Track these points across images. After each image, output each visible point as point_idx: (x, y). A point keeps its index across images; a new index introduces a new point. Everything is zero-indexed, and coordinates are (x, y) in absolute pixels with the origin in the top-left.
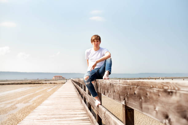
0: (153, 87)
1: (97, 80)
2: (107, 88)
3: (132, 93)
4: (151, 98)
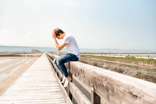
0: (120, 86)
2: (78, 72)
3: (101, 84)
4: (118, 94)
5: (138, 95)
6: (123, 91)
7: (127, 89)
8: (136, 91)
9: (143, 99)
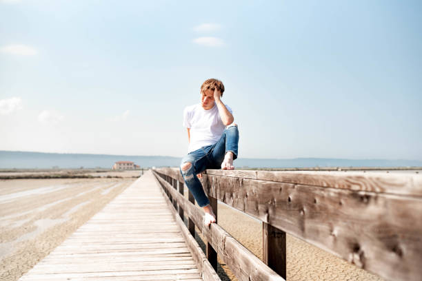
0: (328, 187)
1: (208, 170)
2: (229, 189)
3: (283, 198)
4: (325, 209)
5: (373, 194)
6: (337, 195)
7: (346, 187)
8: (365, 184)
9: (384, 198)
